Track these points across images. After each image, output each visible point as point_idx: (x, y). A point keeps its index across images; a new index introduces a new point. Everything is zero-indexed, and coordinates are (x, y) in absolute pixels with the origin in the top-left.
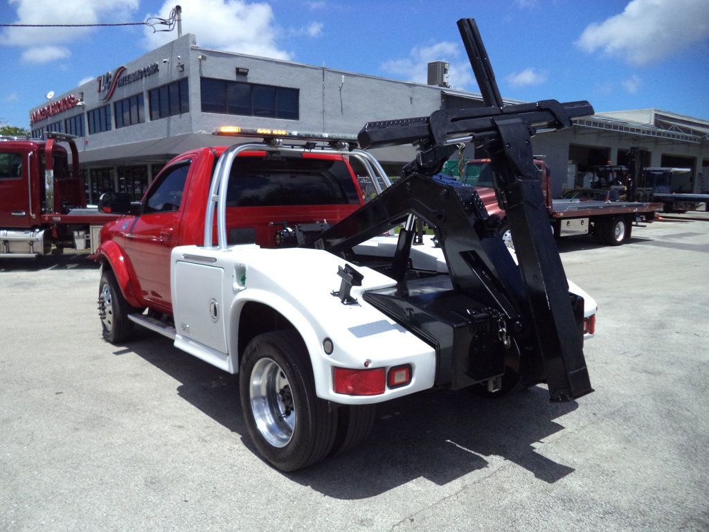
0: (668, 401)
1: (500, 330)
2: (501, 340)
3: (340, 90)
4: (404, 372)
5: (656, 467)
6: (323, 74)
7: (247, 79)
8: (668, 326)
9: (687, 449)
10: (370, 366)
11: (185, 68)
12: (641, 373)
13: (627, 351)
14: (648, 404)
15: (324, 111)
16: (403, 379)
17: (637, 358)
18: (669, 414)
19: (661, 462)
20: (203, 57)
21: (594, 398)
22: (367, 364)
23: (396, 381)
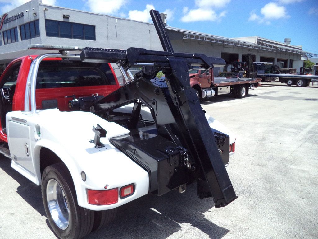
0: (270, 182)
1: (185, 160)
2: (185, 164)
3: (115, 26)
4: (130, 188)
5: (266, 224)
6: (107, 18)
7: (69, 20)
8: (267, 139)
9: (280, 211)
10: (108, 188)
11: (37, 14)
12: (256, 165)
13: (249, 153)
14: (260, 184)
15: (108, 36)
16: (129, 192)
17: (254, 157)
18: (271, 190)
19: (269, 221)
20: (46, 9)
21: (235, 182)
22: (106, 187)
23: (125, 194)
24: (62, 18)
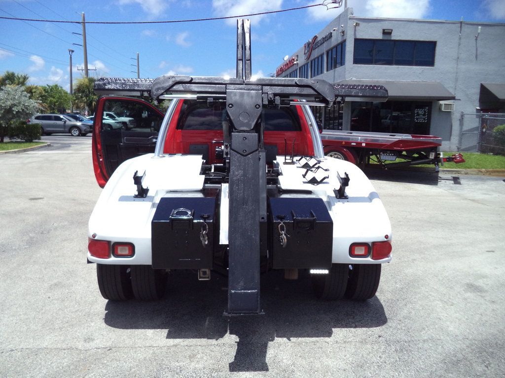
1: (202, 232)
2: (202, 239)
3: (476, 39)
4: (127, 248)
6: (461, 27)
7: (391, 37)
10: (96, 238)
11: (345, 33)
16: (126, 253)
20: (356, 24)
22: (94, 236)
23: (119, 252)
24: (382, 34)
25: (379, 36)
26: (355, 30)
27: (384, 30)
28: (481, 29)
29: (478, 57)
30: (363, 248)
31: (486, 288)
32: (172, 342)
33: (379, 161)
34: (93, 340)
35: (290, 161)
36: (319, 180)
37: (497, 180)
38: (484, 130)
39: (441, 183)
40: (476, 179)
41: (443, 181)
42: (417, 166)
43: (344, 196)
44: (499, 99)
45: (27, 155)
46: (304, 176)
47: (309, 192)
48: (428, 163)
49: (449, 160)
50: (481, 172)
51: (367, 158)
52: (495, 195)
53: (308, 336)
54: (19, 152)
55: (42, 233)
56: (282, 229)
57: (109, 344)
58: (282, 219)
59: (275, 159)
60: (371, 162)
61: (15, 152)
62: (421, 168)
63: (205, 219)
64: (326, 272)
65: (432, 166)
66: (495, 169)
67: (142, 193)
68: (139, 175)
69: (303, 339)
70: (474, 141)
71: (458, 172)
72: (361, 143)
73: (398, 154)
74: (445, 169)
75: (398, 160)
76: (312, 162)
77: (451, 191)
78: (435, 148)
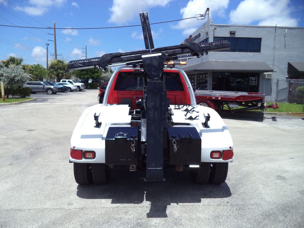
1: (132, 145)
2: (132, 149)
3: (285, 37)
4: (92, 154)
6: (275, 29)
7: (235, 36)
10: (75, 149)
11: (208, 33)
15: (274, 47)
16: (91, 157)
20: (214, 28)
22: (74, 147)
23: (87, 156)
24: (229, 34)
25: (228, 35)
26: (214, 32)
27: (231, 32)
28: (287, 30)
29: (286, 47)
30: (218, 154)
31: (287, 177)
32: (115, 205)
33: (229, 108)
34: (72, 204)
35: (177, 107)
36: (194, 118)
37: (298, 118)
38: (291, 89)
39: (265, 121)
40: (286, 118)
41: (266, 119)
42: (251, 110)
43: (207, 126)
44: (299, 71)
45: (23, 106)
46: (186, 115)
47: (189, 124)
48: (258, 109)
49: (270, 107)
50: (289, 114)
51: (222, 106)
52: (297, 127)
53: (189, 202)
54: (18, 104)
55: (37, 149)
56: (174, 143)
57: (81, 206)
58: (174, 138)
59: (169, 107)
60: (224, 108)
61: (16, 104)
62: (254, 111)
63: (133, 138)
64: (198, 166)
65: (260, 110)
66: (297, 112)
67: (98, 125)
68: (97, 115)
69: (186, 204)
70: (285, 96)
71: (275, 114)
72: (218, 98)
73: (240, 104)
74: (268, 112)
75: (240, 107)
76: (190, 108)
77: (271, 125)
78: (261, 100)
